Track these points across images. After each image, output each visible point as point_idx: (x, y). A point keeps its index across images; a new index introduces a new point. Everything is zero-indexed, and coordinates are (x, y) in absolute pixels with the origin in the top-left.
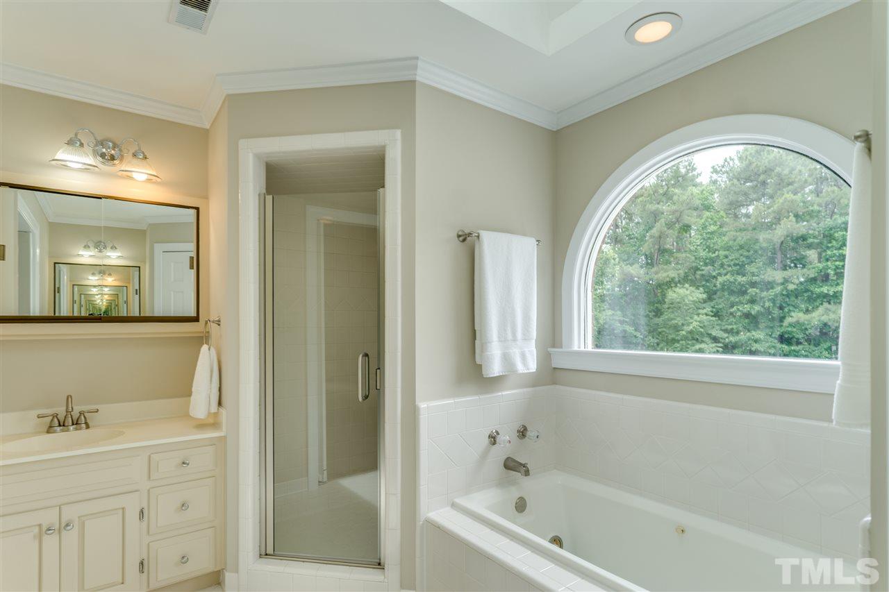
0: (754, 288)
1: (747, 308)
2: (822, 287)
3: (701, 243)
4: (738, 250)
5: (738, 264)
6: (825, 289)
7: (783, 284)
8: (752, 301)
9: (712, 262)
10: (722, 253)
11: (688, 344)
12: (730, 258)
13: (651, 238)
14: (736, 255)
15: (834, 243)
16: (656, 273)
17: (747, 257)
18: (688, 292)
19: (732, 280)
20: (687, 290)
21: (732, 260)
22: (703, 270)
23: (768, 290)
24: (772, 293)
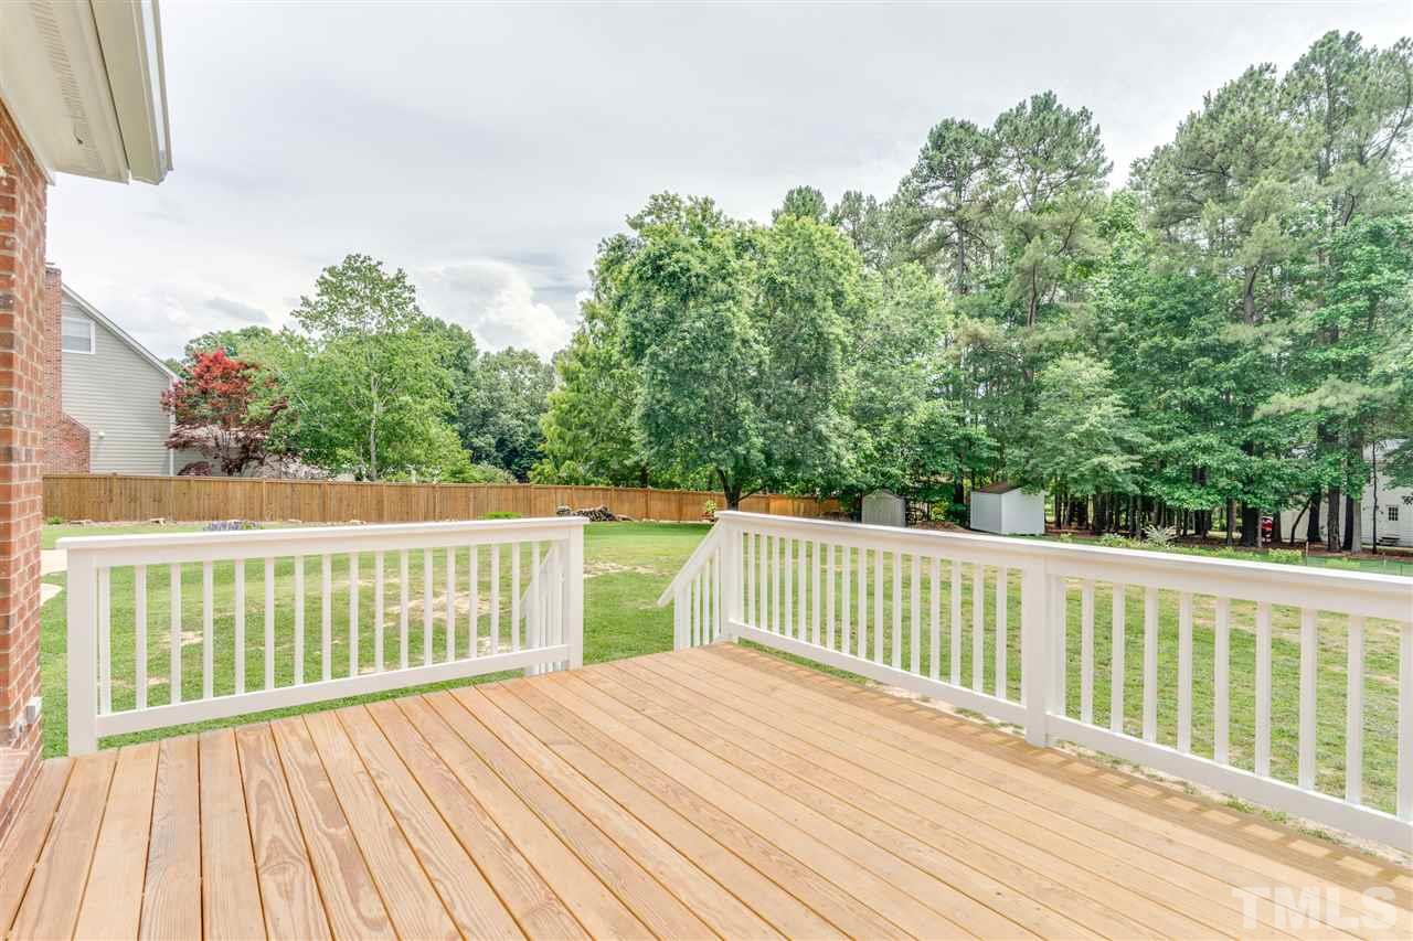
0: (1204, 356)
1: (1192, 391)
2: (1326, 350)
3: (1111, 284)
4: (1175, 293)
5: (1174, 317)
6: (1332, 354)
7: (1254, 348)
8: (1201, 381)
9: (1128, 316)
10: (1147, 299)
11: (1080, 456)
12: (1161, 307)
13: (1018, 273)
14: (1172, 301)
15: (1353, 267)
16: (1027, 335)
17: (1191, 304)
18: (1082, 366)
19: (1163, 344)
20: (1081, 362)
21: (1163, 311)
22: (1112, 331)
23: (1227, 360)
24: (1234, 364)
